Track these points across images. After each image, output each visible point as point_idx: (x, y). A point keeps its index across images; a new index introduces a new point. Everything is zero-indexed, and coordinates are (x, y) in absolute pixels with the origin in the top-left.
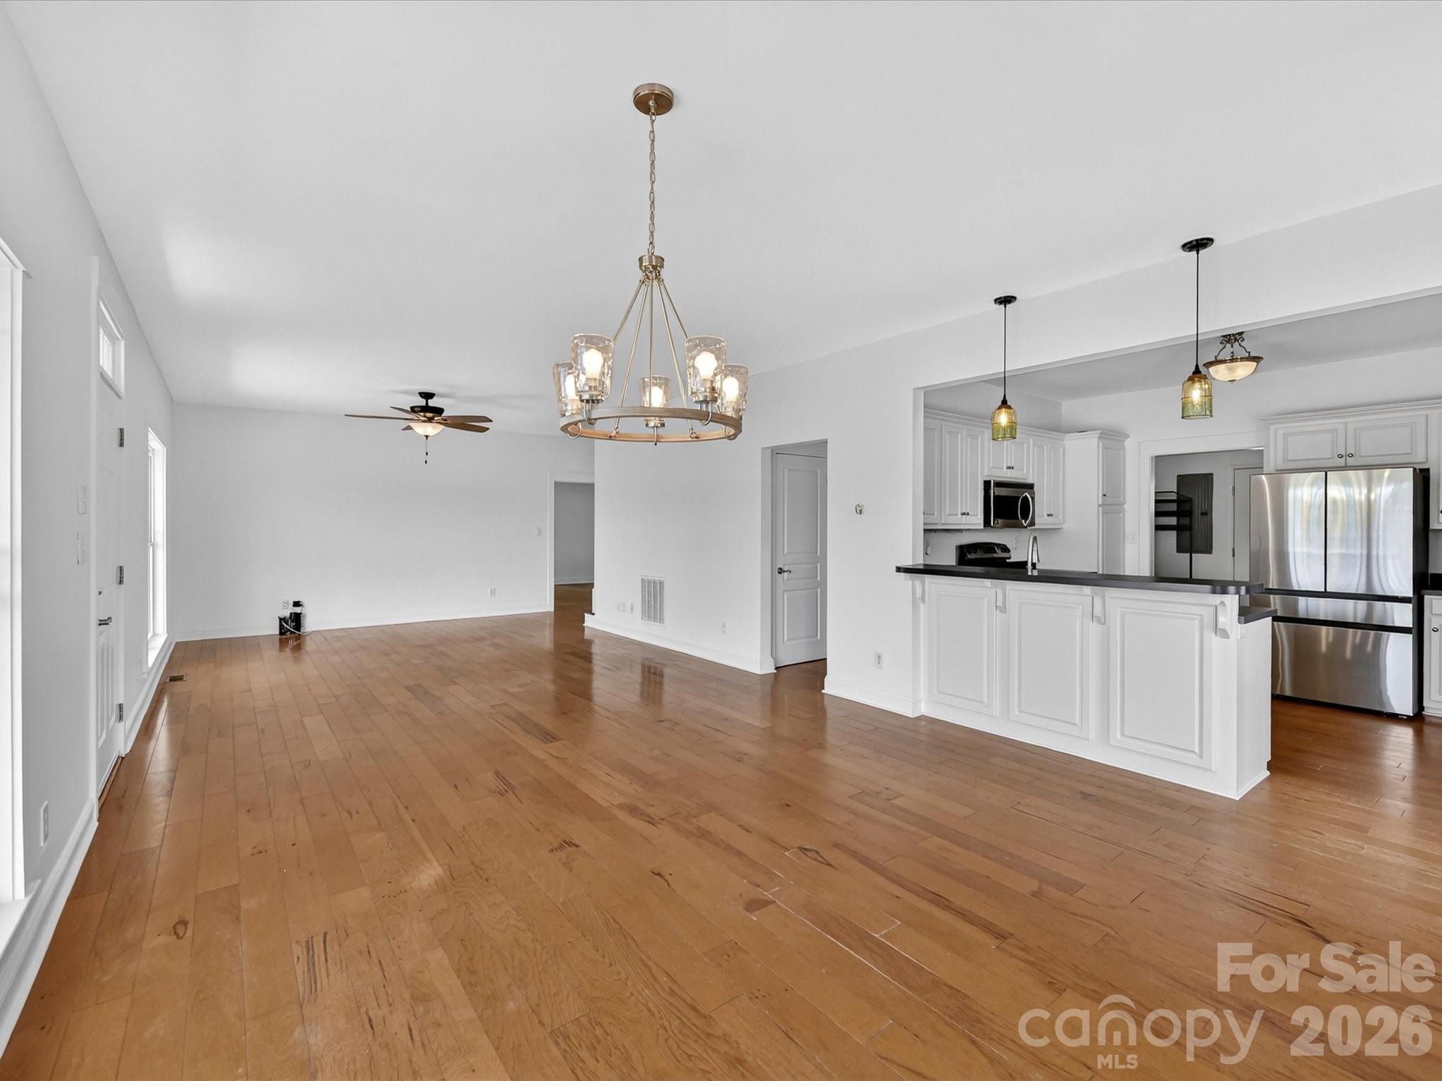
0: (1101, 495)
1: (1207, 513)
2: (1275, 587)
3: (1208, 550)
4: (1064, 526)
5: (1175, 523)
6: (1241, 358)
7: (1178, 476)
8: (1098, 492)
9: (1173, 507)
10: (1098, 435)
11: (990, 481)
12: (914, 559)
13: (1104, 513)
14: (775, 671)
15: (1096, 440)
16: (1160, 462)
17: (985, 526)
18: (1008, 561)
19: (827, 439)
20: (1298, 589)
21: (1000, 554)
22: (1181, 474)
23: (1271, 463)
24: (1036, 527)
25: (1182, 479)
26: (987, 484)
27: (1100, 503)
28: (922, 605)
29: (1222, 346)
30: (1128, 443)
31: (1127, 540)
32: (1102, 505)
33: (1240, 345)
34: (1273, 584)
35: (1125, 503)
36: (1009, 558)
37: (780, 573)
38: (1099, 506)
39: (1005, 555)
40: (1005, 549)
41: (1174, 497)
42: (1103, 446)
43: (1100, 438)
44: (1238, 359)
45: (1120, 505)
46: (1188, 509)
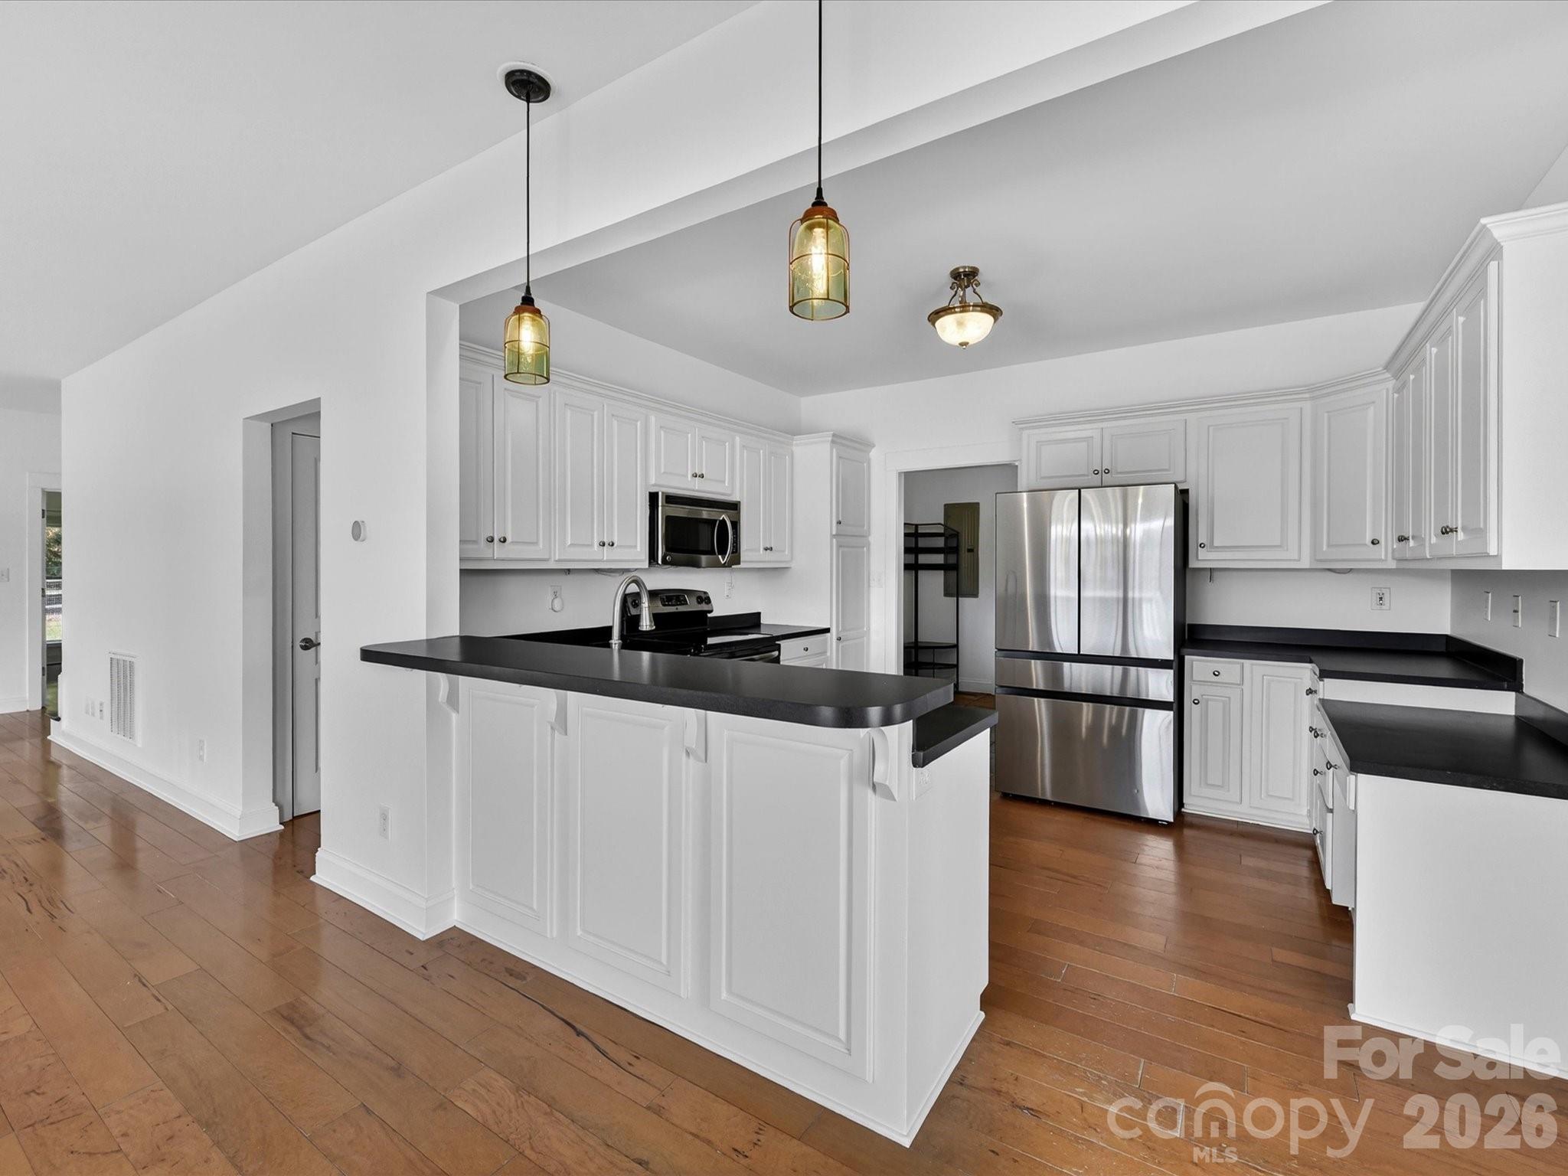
0: (834, 522)
1: (973, 550)
2: (1035, 650)
3: (974, 594)
4: (793, 565)
5: (942, 562)
6: (973, 306)
7: (945, 505)
8: (831, 517)
9: (940, 542)
10: (830, 439)
11: (657, 493)
12: (429, 626)
13: (839, 546)
14: (282, 827)
15: (828, 446)
16: (913, 482)
17: (650, 563)
18: (709, 615)
19: (317, 402)
20: (1061, 652)
21: (692, 606)
22: (948, 503)
23: (1026, 478)
24: (742, 565)
25: (949, 508)
26: (653, 497)
27: (834, 533)
28: (454, 715)
29: (953, 293)
30: (874, 454)
31: (873, 584)
32: (837, 535)
33: (974, 290)
34: (1033, 645)
35: (869, 535)
36: (711, 611)
37: (305, 648)
38: (833, 536)
39: (704, 607)
40: (704, 598)
41: (941, 530)
42: (838, 453)
43: (833, 442)
44: (970, 306)
45: (863, 536)
46: (955, 545)
